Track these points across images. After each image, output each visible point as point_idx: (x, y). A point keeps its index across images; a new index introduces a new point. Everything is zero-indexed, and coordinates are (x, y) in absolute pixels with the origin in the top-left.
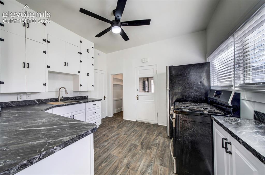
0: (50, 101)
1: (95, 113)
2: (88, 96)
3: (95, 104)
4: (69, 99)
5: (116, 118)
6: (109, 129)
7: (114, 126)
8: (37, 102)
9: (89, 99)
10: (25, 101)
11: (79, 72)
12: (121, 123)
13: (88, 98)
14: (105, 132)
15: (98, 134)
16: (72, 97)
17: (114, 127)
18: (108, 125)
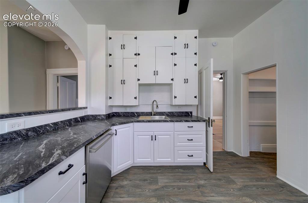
0: (146, 115)
1: (192, 140)
2: (192, 112)
3: (192, 127)
4: (165, 114)
5: (255, 163)
6: (220, 180)
7: (236, 180)
8: (136, 115)
9: (193, 117)
10: (128, 113)
11: (172, 80)
12: (260, 183)
13: (192, 115)
14: (206, 182)
15: (190, 177)
16: (168, 112)
17: (233, 182)
18: (223, 170)
